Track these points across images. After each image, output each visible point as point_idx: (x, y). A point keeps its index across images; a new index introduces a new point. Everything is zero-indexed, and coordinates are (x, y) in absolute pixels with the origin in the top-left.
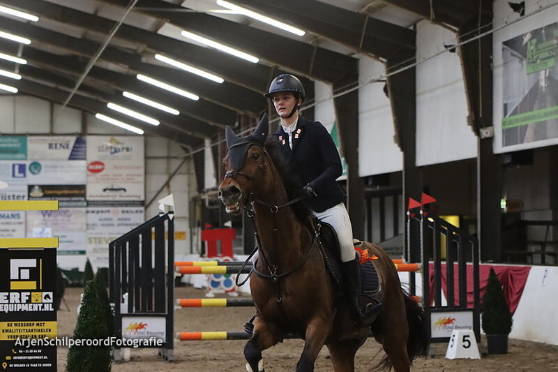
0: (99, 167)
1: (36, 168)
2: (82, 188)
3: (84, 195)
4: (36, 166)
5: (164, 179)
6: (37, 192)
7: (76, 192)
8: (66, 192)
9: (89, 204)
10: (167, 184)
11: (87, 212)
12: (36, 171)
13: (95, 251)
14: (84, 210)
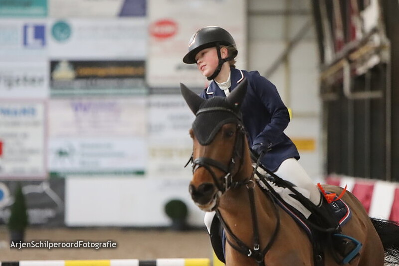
0: (167, 29)
1: (62, 31)
2: (139, 65)
3: (142, 77)
4: (62, 29)
5: (279, 49)
6: (65, 73)
7: (129, 71)
8: (113, 71)
9: (152, 91)
10: (285, 59)
11: (149, 105)
12: (63, 36)
13: (162, 170)
14: (142, 101)
